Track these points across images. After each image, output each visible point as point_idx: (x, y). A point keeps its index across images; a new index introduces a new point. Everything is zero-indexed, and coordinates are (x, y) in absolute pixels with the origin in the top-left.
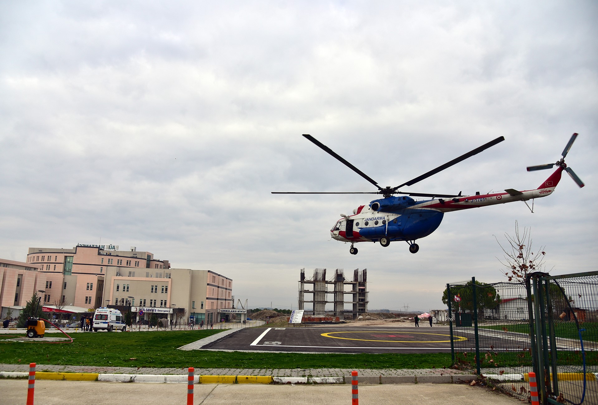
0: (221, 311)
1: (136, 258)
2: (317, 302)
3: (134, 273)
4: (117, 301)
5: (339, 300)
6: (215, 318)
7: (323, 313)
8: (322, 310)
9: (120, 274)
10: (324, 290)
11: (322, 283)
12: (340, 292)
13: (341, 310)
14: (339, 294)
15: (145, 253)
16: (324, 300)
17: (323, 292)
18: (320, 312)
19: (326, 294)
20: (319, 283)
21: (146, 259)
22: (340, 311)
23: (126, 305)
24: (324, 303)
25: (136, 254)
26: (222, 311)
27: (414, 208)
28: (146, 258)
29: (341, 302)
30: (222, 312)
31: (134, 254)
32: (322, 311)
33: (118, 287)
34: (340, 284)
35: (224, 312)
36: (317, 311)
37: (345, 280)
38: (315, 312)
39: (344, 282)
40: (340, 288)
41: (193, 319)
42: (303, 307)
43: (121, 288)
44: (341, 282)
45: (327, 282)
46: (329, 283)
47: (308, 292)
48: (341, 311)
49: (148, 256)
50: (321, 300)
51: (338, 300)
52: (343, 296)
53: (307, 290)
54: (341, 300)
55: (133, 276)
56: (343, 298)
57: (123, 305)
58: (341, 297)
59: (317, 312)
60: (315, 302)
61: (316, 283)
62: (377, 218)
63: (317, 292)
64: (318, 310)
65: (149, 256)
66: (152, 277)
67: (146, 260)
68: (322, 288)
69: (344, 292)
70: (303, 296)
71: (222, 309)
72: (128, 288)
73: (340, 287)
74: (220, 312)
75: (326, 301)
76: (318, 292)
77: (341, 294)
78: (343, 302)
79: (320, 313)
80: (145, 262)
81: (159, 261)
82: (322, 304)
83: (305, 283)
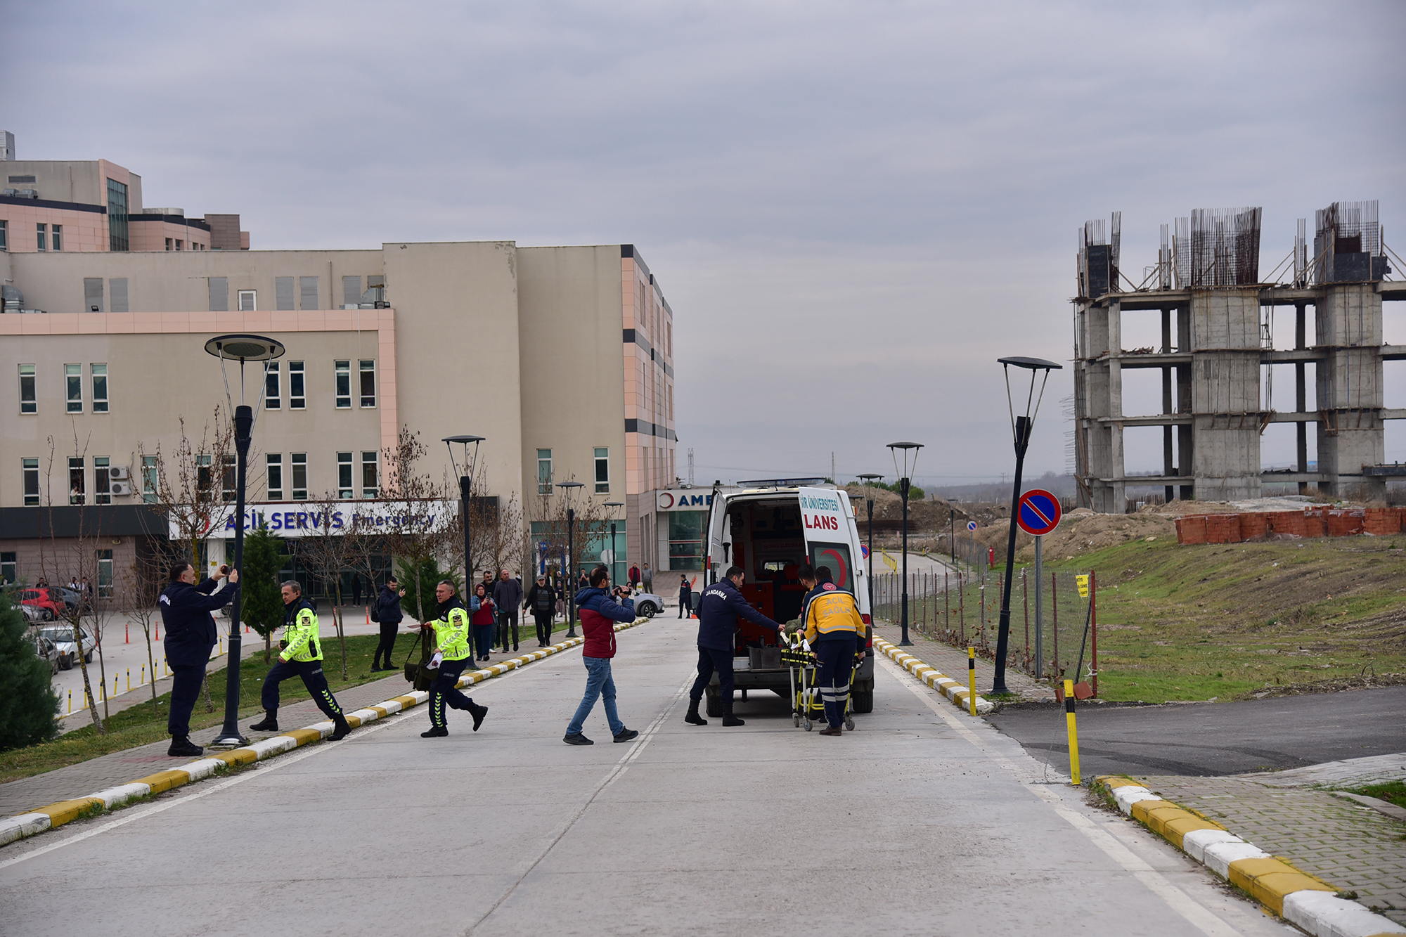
0: (677, 501)
1: (35, 201)
2: (1208, 421)
3: (120, 286)
4: (31, 482)
5: (1354, 402)
7: (1248, 487)
8: (1238, 467)
9: (21, 301)
10: (1249, 344)
11: (1235, 302)
12: (1354, 347)
13: (1370, 462)
14: (1354, 360)
15: (89, 167)
16: (1251, 407)
17: (1241, 356)
18: (1230, 482)
19: (1263, 367)
20: (1216, 303)
21: (102, 210)
22: (1357, 468)
23: (99, 499)
24: (1251, 421)
25: (31, 179)
26: (683, 501)
28: (104, 203)
29: (1366, 410)
30: (684, 508)
31: (13, 180)
32: (1243, 475)
33: (28, 387)
34: (1353, 299)
35: (697, 507)
36: (1211, 477)
37: (1389, 271)
38: (1198, 482)
39: (1384, 287)
40: (1354, 327)
41: (558, 561)
42: (1121, 455)
43: (51, 393)
44: (1360, 285)
45: (1270, 296)
46: (1277, 295)
47: (1139, 359)
48: (1364, 468)
49: (115, 187)
50: (1237, 406)
51: (1343, 396)
52: (1378, 373)
53: (1142, 351)
54: (1365, 402)
56: (1377, 389)
57: (80, 499)
58: (1363, 385)
59: (1208, 482)
60: (1199, 423)
61: (1196, 303)
63: (1203, 357)
64: (1217, 468)
65: (120, 188)
66: (248, 306)
67: (106, 216)
68: (1236, 329)
69: (1383, 351)
70: (1112, 389)
71: (684, 493)
72: (100, 388)
73: (1353, 318)
74: (675, 508)
75: (1263, 408)
76: (1214, 358)
77: (1366, 361)
78: (1378, 410)
79: (1231, 489)
80: (100, 223)
82: (1241, 427)
83: (1117, 306)
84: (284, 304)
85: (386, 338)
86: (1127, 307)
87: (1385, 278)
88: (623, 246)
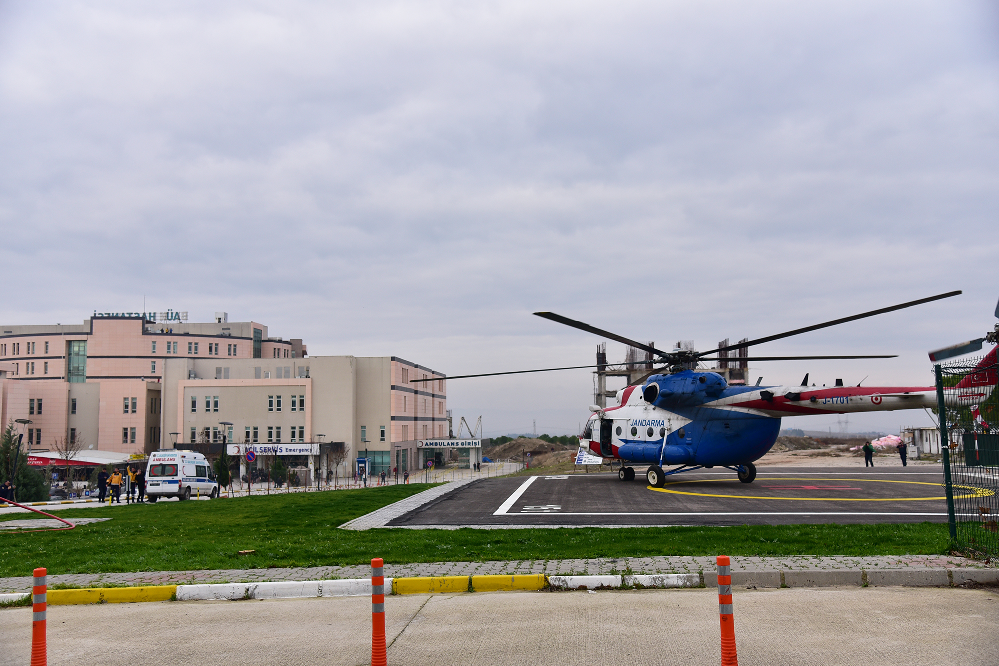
0: (424, 444)
1: (230, 337)
3: (227, 370)
4: (193, 435)
6: (413, 460)
9: (195, 375)
15: (248, 325)
21: (251, 339)
23: (214, 441)
25: (229, 329)
26: (426, 444)
27: (717, 406)
28: (252, 337)
30: (427, 447)
31: (223, 329)
33: (194, 404)
35: (431, 446)
43: (201, 405)
49: (256, 331)
55: (227, 377)
57: (208, 441)
61: (632, 375)
62: (652, 423)
65: (258, 332)
66: (267, 377)
67: (252, 341)
71: (427, 441)
72: (216, 404)
74: (424, 446)
80: (250, 344)
81: (280, 341)
83: (604, 375)
84: (279, 376)
85: (308, 388)
86: (607, 375)
87: (696, 367)
88: (391, 357)
